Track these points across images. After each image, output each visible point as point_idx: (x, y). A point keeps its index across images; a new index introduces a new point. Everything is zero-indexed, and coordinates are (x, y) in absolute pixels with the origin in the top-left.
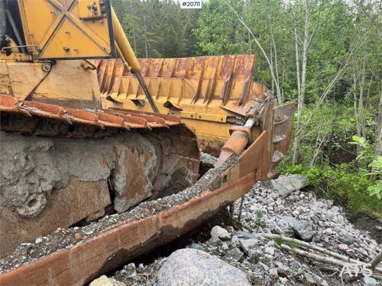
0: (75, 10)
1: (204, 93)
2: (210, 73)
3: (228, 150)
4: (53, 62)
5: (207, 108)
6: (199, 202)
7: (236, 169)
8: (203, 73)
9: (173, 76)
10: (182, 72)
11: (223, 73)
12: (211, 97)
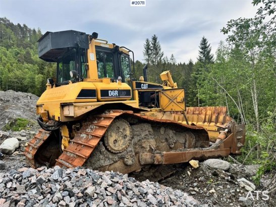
0: (176, 100)
1: (207, 120)
2: (209, 112)
3: (219, 138)
4: (165, 112)
5: (209, 125)
6: (211, 151)
7: (223, 145)
8: (206, 113)
9: (193, 114)
10: (197, 112)
11: (214, 113)
12: (210, 121)
